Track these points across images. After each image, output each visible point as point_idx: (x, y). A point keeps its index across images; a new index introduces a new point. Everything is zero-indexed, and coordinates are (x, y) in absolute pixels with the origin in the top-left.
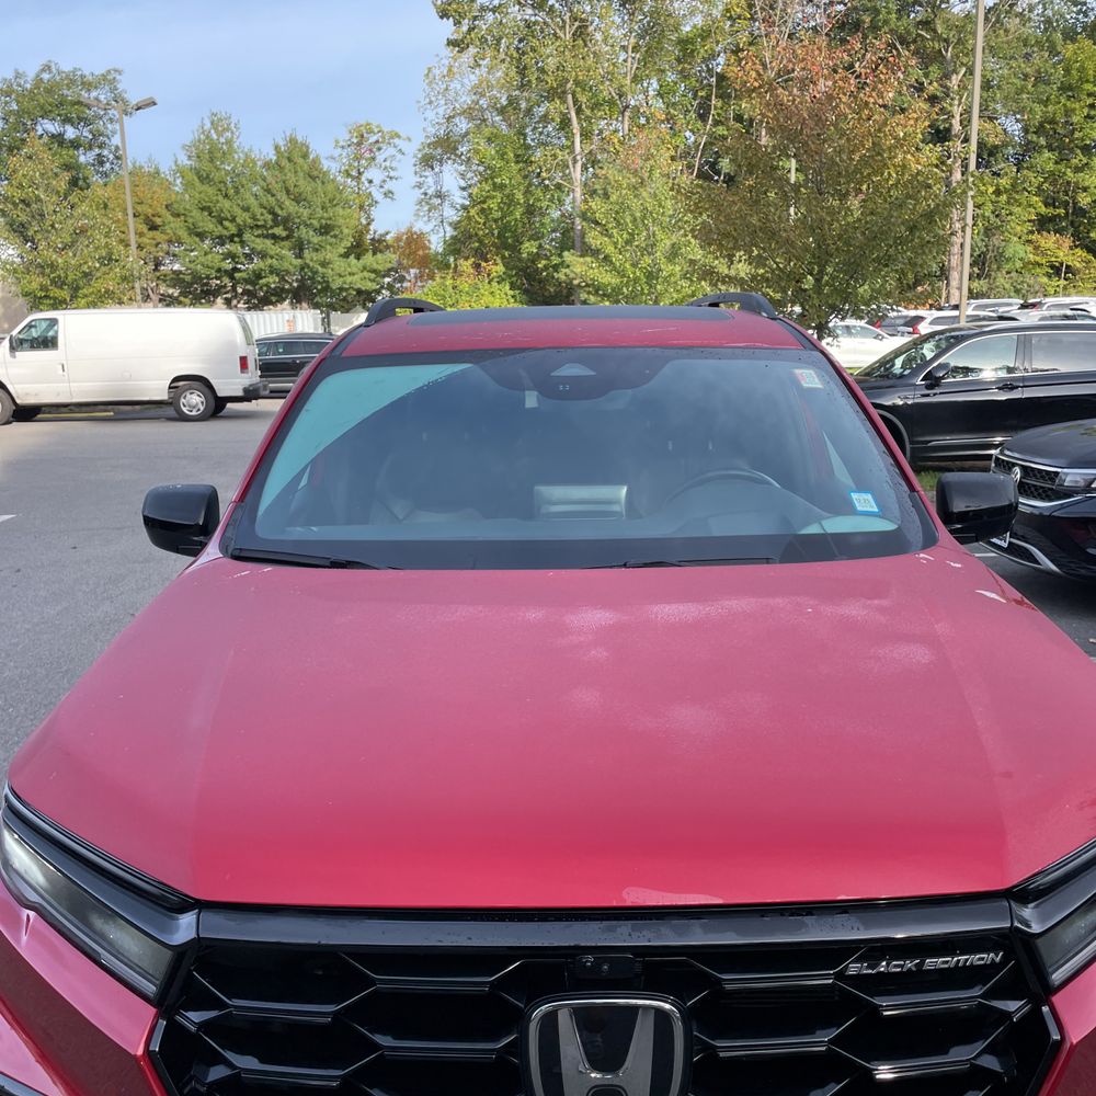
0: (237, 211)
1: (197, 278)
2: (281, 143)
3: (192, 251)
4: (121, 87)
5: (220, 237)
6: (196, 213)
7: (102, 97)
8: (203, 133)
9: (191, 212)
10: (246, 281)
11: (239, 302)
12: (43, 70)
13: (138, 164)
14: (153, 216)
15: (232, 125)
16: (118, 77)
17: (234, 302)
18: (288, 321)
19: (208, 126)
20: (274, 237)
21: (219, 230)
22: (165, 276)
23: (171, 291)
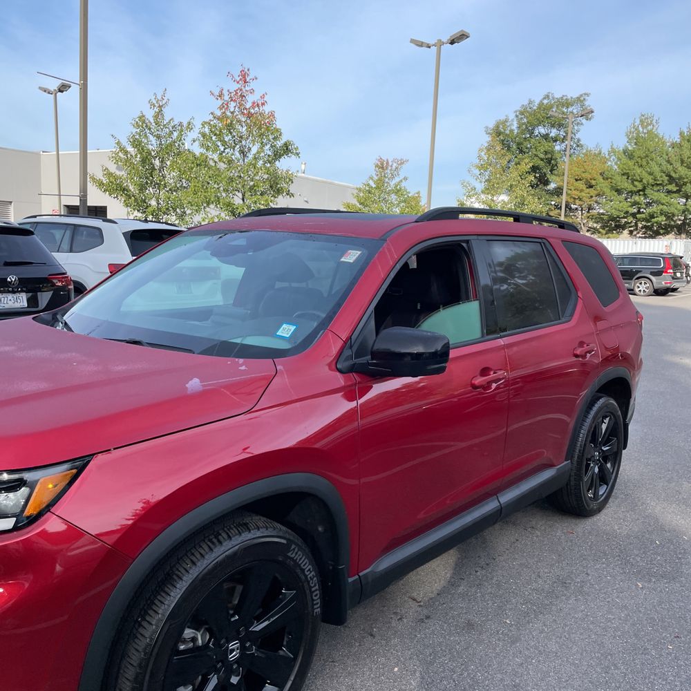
0: (645, 175)
1: (613, 219)
2: (685, 131)
3: (611, 201)
4: (587, 103)
5: (631, 192)
6: (618, 178)
7: (575, 111)
8: (634, 128)
9: (614, 176)
10: (644, 220)
11: (638, 233)
12: (544, 98)
13: (589, 149)
14: (591, 179)
15: (654, 121)
16: (587, 98)
17: (635, 233)
18: (666, 246)
19: (638, 122)
20: (669, 192)
21: (631, 187)
22: (593, 216)
23: (595, 225)
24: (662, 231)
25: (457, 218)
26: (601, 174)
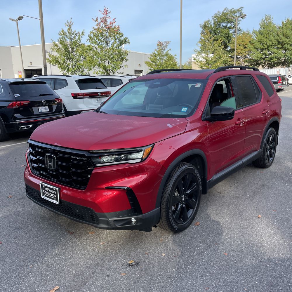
0: (268, 41)
1: (255, 61)
2: (284, 21)
3: (254, 53)
4: (242, 11)
5: (262, 49)
6: (257, 43)
7: (238, 15)
8: (263, 21)
10: (268, 60)
11: (266, 66)
12: (224, 10)
13: (244, 31)
14: (245, 45)
15: (271, 18)
16: (242, 9)
17: (264, 66)
18: (278, 71)
19: (264, 19)
20: (278, 48)
21: (262, 47)
22: (247, 60)
23: (248, 64)
24: (275, 65)
25: (225, 70)
26: (249, 42)
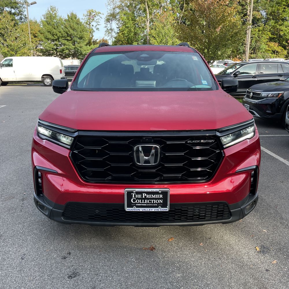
0: (58, 33)
1: (47, 51)
2: (69, 14)
3: (46, 43)
5: (53, 40)
6: (47, 33)
7: (21, 1)
8: (48, 11)
9: (45, 32)
10: (60, 52)
11: (58, 57)
13: (31, 20)
15: (56, 9)
18: (71, 62)
19: (50, 9)
20: (67, 40)
21: (53, 38)
22: (38, 50)
23: (40, 54)
24: (67, 56)
26: (39, 31)
